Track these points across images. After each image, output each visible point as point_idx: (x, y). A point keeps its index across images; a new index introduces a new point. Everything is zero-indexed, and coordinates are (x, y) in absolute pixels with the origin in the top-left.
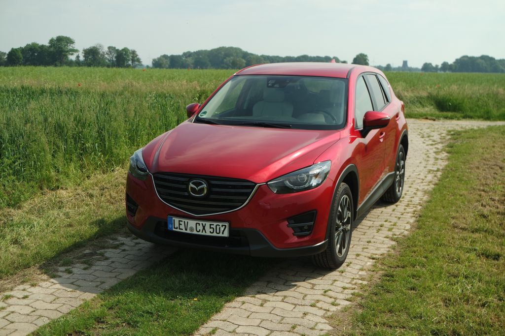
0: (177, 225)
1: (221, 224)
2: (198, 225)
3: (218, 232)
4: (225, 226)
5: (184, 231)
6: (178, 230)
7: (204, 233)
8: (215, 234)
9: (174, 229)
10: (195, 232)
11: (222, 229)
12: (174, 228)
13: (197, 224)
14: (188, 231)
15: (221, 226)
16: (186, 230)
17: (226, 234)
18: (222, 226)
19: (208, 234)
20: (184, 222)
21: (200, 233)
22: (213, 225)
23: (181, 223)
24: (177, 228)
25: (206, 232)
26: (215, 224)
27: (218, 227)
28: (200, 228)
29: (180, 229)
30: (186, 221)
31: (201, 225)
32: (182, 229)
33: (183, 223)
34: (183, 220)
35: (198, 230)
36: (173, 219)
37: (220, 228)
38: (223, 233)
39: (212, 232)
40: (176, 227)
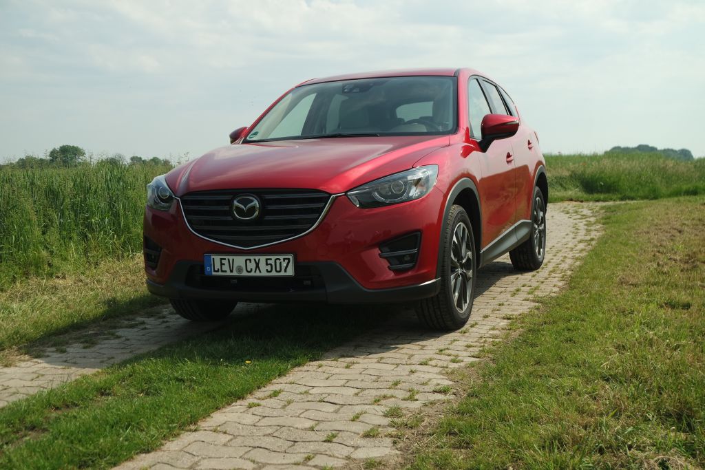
0: (217, 266)
1: (281, 257)
2: (248, 262)
3: (278, 269)
4: (289, 259)
5: (229, 273)
6: (220, 273)
7: (258, 274)
8: (274, 274)
9: (214, 273)
10: (245, 274)
11: (284, 264)
12: (215, 271)
13: (246, 260)
14: (235, 273)
15: (282, 260)
16: (231, 271)
17: (290, 272)
18: (284, 259)
19: (264, 274)
20: (229, 259)
21: (253, 274)
22: (271, 259)
23: (223, 262)
24: (218, 271)
25: (260, 272)
26: (274, 258)
27: (278, 262)
28: (252, 265)
29: (222, 271)
30: (231, 258)
31: (253, 261)
32: (226, 271)
33: (225, 262)
34: (227, 257)
35: (249, 270)
36: (212, 257)
37: (280, 263)
38: (285, 271)
39: (269, 270)
40: (216, 269)
